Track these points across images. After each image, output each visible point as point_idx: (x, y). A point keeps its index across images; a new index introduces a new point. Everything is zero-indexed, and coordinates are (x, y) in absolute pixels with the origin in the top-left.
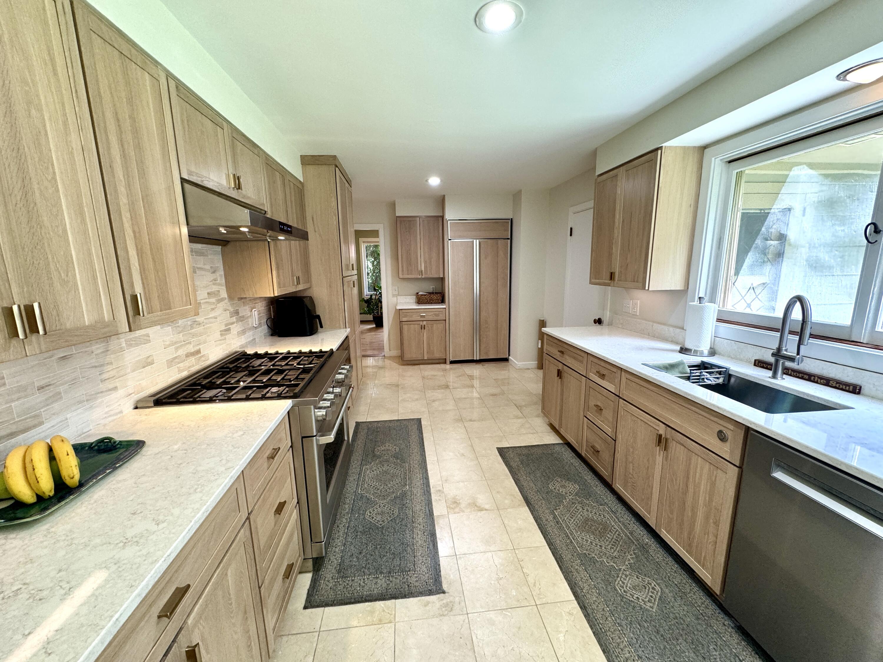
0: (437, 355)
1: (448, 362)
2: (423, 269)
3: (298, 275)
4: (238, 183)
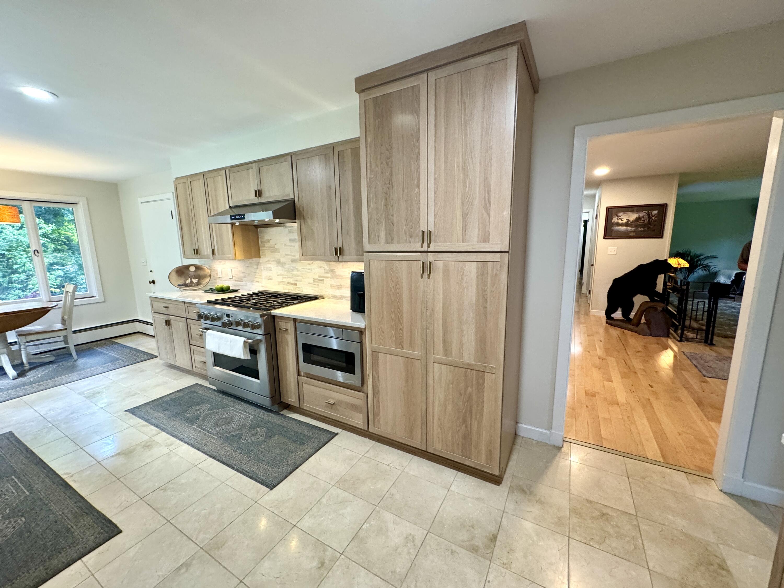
3: (340, 246)
4: (258, 193)
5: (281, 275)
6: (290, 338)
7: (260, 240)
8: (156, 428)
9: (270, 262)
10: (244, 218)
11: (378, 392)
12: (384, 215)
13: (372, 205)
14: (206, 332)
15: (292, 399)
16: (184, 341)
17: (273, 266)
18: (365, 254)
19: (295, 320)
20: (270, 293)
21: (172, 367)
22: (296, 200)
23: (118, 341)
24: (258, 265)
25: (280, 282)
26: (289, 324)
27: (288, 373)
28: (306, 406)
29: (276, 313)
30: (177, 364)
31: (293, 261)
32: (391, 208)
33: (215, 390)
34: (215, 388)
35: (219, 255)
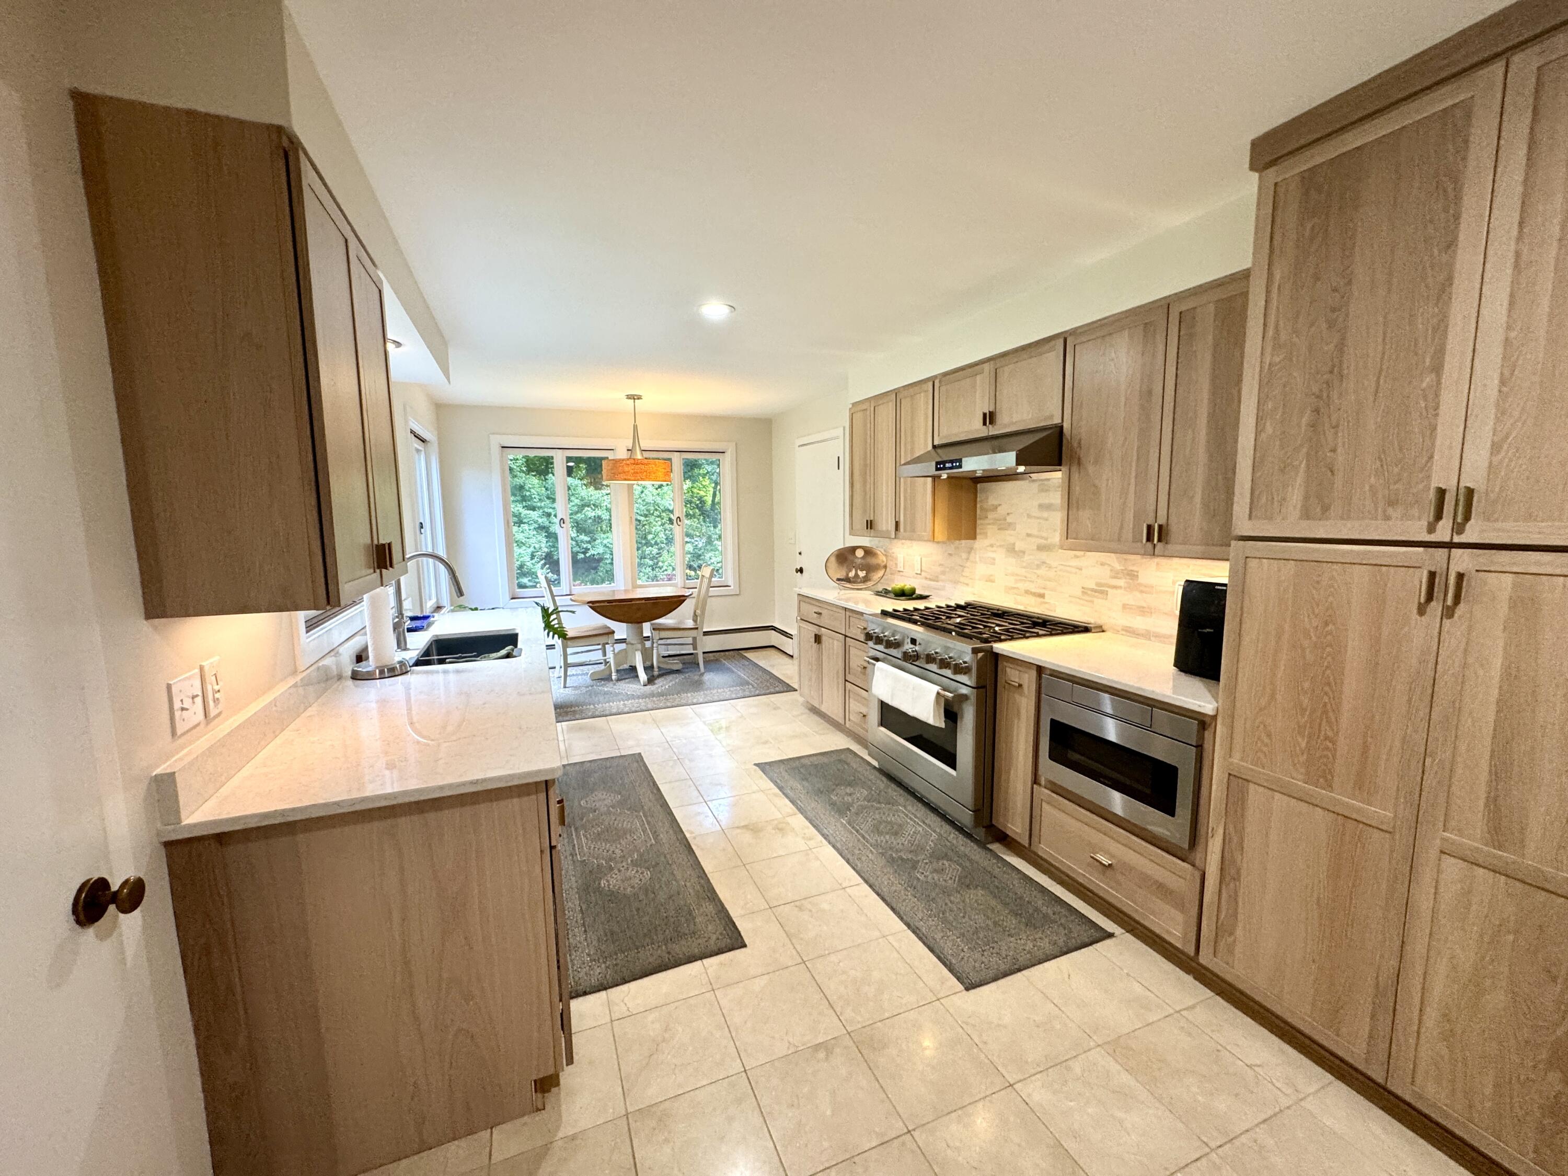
3: (1162, 520)
4: (989, 418)
5: (1013, 574)
6: (1025, 704)
7: (978, 506)
8: (791, 805)
9: (994, 549)
10: (960, 467)
11: (1237, 878)
12: (1305, 450)
13: (1269, 429)
14: (874, 665)
15: (1016, 827)
16: (838, 672)
17: (999, 555)
18: (1233, 543)
19: (1040, 669)
20: (988, 609)
21: (815, 711)
22: (1066, 426)
23: (749, 655)
24: (969, 553)
25: (1009, 589)
26: (1027, 675)
27: (1012, 772)
28: (1044, 849)
29: (1003, 650)
30: (824, 708)
31: (1041, 548)
32: (1330, 434)
33: (875, 767)
34: (875, 764)
35: (905, 531)
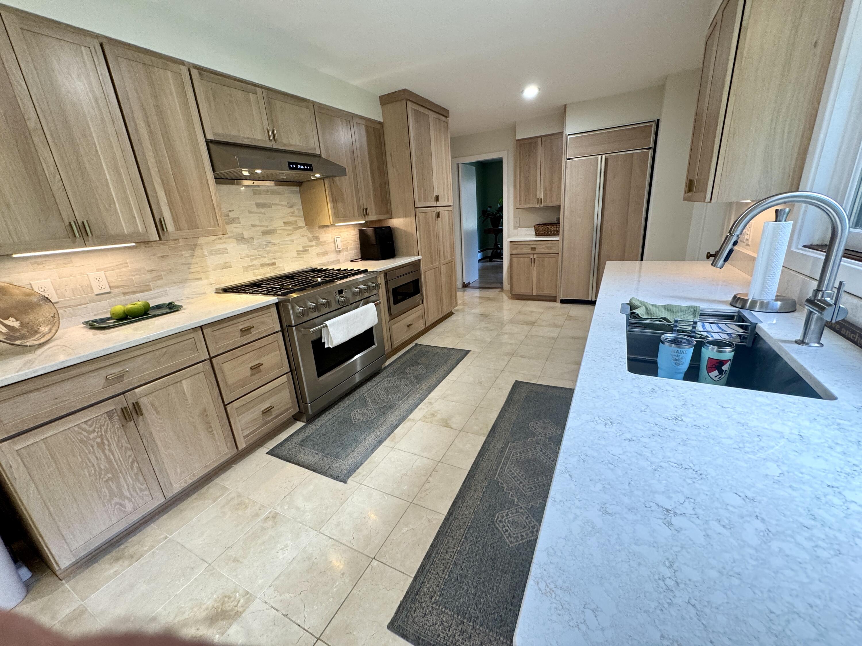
0: (547, 292)
1: (559, 300)
2: (542, 197)
3: (366, 207)
4: (272, 134)
6: (381, 292)
10: (311, 170)
18: (416, 209)
19: (385, 272)
22: (323, 157)
26: (380, 278)
28: (396, 343)
35: (179, 229)
